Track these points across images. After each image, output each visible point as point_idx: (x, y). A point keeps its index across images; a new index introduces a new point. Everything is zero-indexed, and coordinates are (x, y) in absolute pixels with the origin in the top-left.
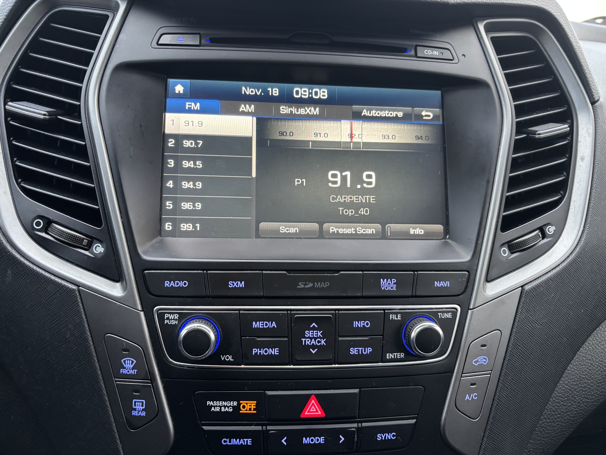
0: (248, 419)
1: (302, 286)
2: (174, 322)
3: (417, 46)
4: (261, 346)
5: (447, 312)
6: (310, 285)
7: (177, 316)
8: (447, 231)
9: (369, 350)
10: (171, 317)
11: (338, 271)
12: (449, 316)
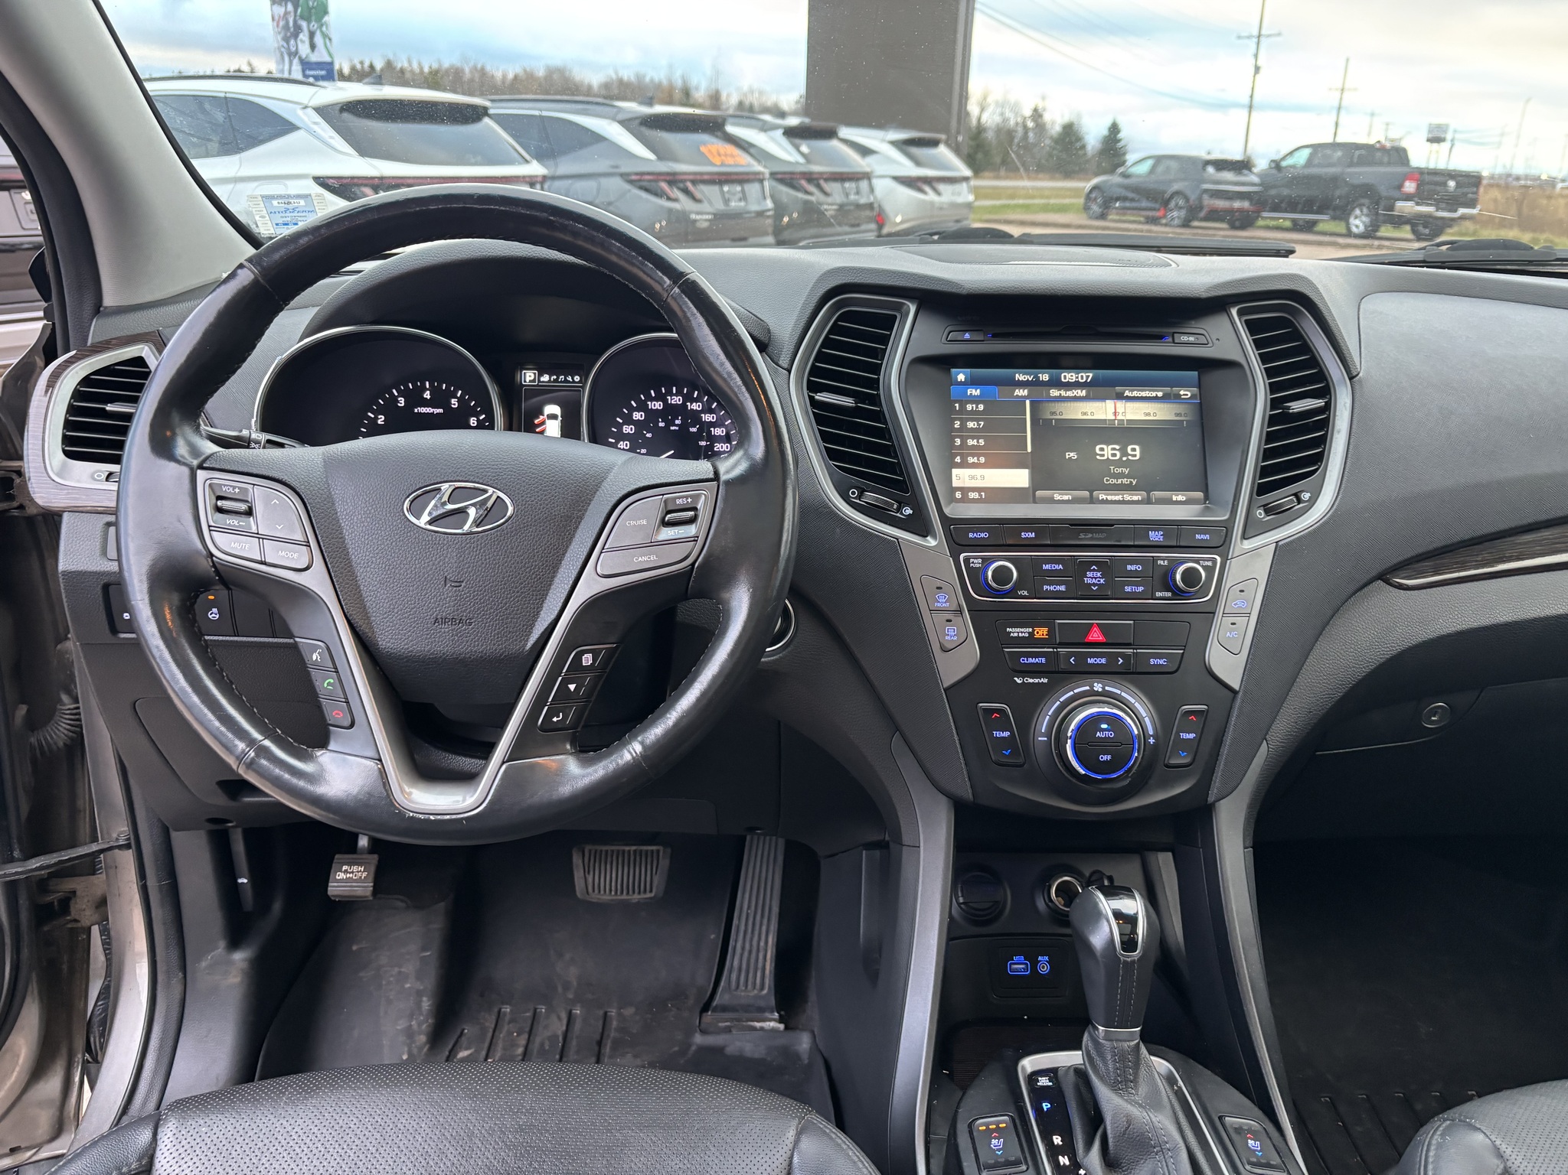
0: (1041, 643)
1: (1083, 537)
2: (978, 565)
3: (1174, 333)
4: (1050, 583)
5: (1208, 561)
6: (1090, 535)
7: (980, 561)
8: (1207, 497)
9: (1141, 589)
10: (976, 561)
11: (1113, 525)
12: (1210, 564)
